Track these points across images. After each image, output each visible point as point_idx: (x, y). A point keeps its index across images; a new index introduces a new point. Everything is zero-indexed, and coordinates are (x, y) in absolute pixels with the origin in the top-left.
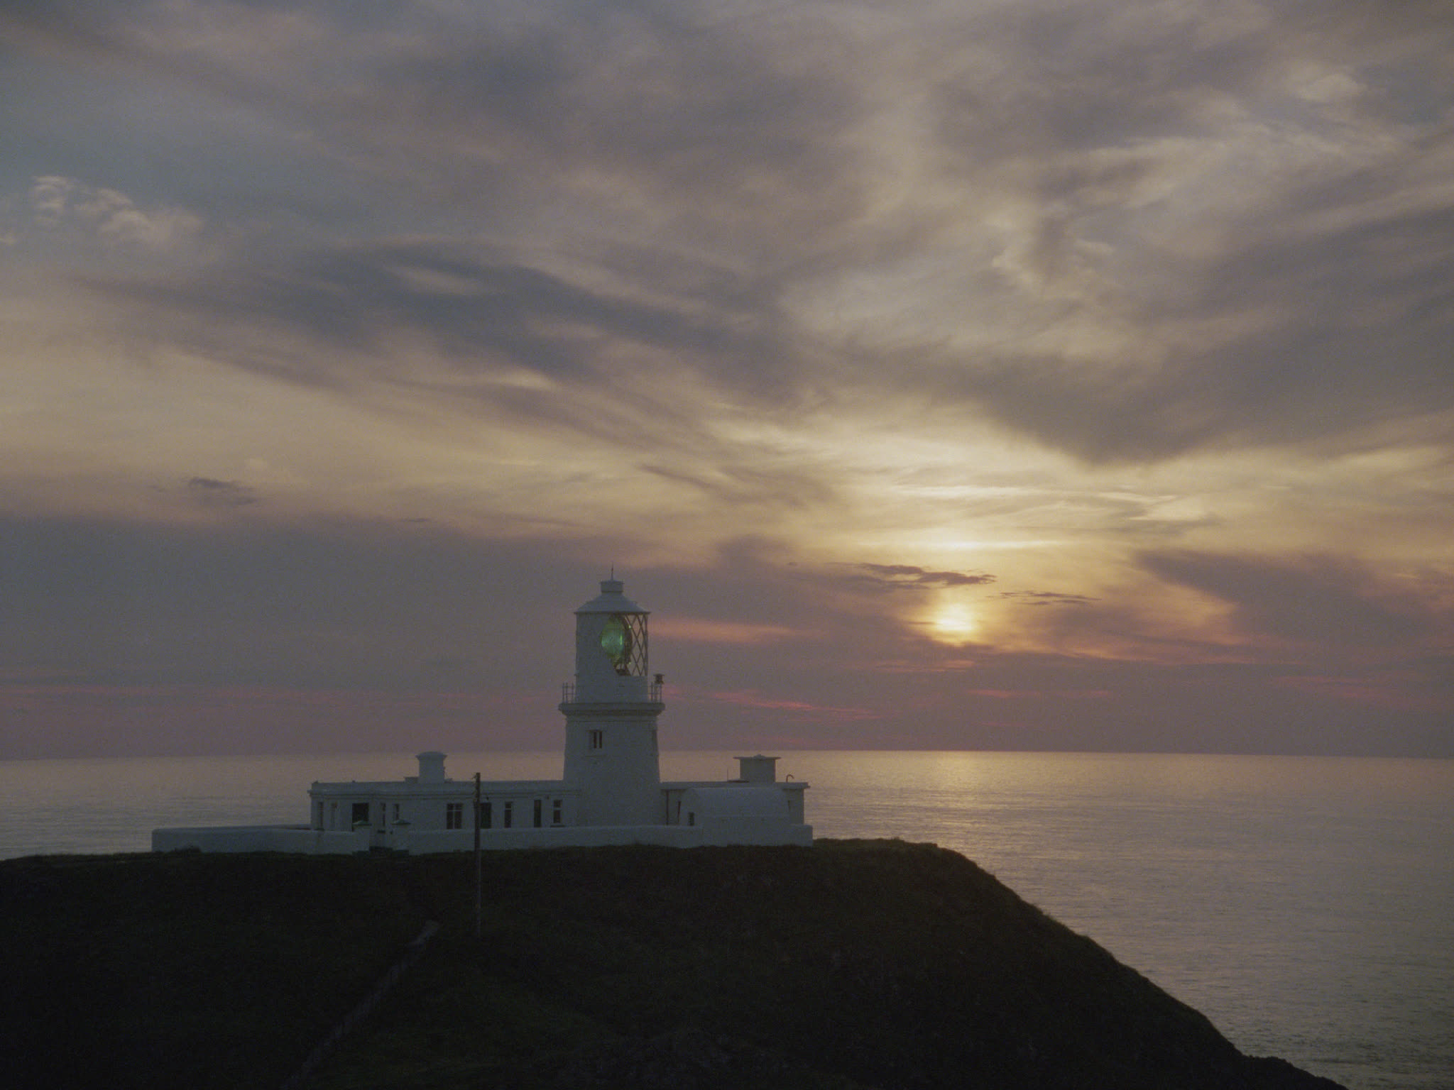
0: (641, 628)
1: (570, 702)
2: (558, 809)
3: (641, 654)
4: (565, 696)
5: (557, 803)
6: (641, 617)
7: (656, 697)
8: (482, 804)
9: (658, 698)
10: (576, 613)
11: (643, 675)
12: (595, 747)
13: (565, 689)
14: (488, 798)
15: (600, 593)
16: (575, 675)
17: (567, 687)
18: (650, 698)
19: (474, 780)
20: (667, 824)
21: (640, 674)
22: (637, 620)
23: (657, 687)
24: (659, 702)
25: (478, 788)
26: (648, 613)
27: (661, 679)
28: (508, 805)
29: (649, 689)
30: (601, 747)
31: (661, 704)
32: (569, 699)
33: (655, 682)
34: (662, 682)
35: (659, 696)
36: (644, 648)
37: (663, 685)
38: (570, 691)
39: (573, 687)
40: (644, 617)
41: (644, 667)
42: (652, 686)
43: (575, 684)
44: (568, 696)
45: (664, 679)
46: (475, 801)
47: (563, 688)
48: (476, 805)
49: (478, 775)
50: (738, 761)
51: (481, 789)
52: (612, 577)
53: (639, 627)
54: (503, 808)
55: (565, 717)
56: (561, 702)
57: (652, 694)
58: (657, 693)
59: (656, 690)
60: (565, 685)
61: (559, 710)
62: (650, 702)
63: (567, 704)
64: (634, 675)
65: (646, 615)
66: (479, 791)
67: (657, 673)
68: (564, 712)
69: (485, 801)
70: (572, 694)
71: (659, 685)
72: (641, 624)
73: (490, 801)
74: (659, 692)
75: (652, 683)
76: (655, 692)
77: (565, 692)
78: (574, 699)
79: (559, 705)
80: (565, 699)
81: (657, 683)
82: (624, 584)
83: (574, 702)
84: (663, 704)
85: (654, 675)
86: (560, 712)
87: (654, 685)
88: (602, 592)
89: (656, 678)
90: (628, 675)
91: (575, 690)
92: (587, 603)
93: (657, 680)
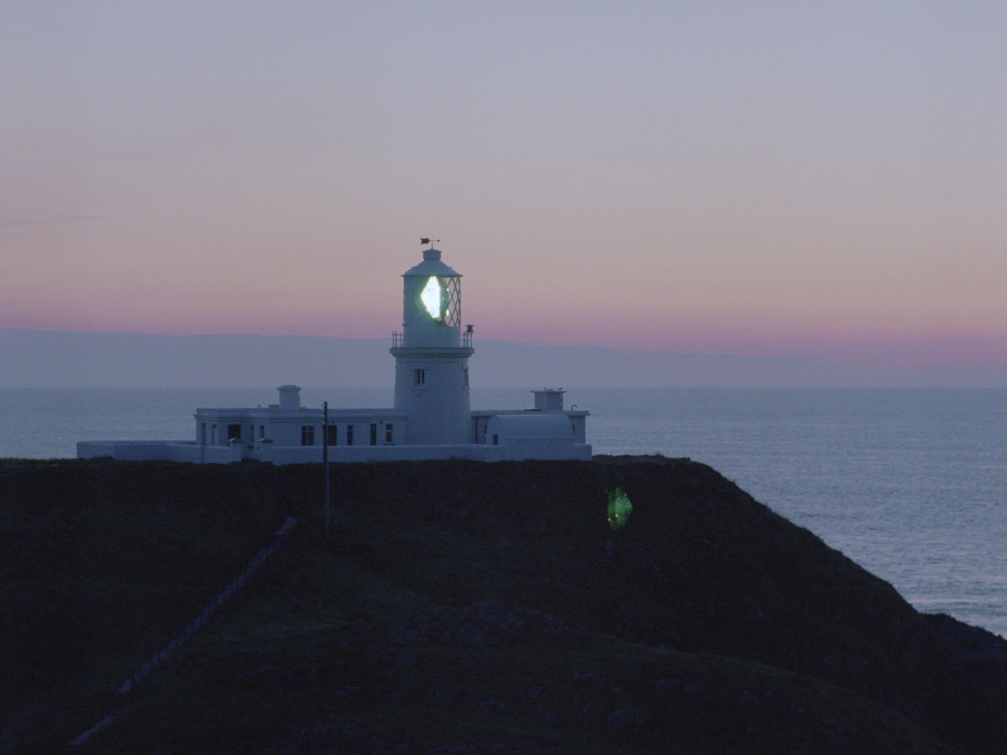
0: (456, 288)
1: (398, 347)
2: (389, 431)
3: (456, 308)
4: (395, 342)
5: (389, 427)
6: (455, 279)
7: (467, 343)
8: (329, 427)
9: (469, 344)
10: (403, 276)
11: (457, 325)
12: (419, 383)
13: (395, 336)
14: (333, 422)
15: (423, 260)
18: (463, 344)
19: (322, 408)
20: (477, 443)
21: (455, 325)
22: (452, 281)
23: (468, 335)
24: (470, 347)
25: (325, 413)
26: (461, 276)
27: (472, 328)
28: (350, 427)
29: (462, 338)
30: (423, 382)
31: (471, 348)
32: (398, 343)
34: (473, 331)
35: (469, 342)
37: (473, 334)
38: (398, 337)
39: (401, 335)
40: (458, 279)
41: (458, 319)
42: (464, 335)
43: (402, 333)
44: (397, 342)
45: (474, 328)
46: (324, 424)
47: (393, 335)
48: (324, 427)
49: (326, 403)
50: (534, 394)
51: (328, 414)
52: (432, 247)
53: (454, 287)
54: (346, 430)
55: (394, 358)
56: (392, 346)
57: (464, 341)
58: (468, 340)
59: (467, 337)
60: (395, 333)
61: (390, 352)
62: (462, 347)
63: (396, 348)
64: (450, 326)
65: (459, 278)
66: (326, 417)
67: (468, 324)
68: (395, 355)
69: (331, 424)
70: (401, 340)
71: (470, 334)
72: (455, 284)
73: (335, 424)
74: (470, 339)
75: (464, 332)
76: (466, 339)
77: (395, 339)
78: (402, 344)
79: (390, 349)
80: (395, 344)
81: (469, 332)
82: (442, 252)
83: (402, 347)
84: (473, 348)
85: (466, 326)
86: (391, 354)
87: (466, 334)
88: (424, 258)
89: (468, 328)
90: (445, 326)
91: (402, 337)
92: (413, 267)
93: (468, 330)
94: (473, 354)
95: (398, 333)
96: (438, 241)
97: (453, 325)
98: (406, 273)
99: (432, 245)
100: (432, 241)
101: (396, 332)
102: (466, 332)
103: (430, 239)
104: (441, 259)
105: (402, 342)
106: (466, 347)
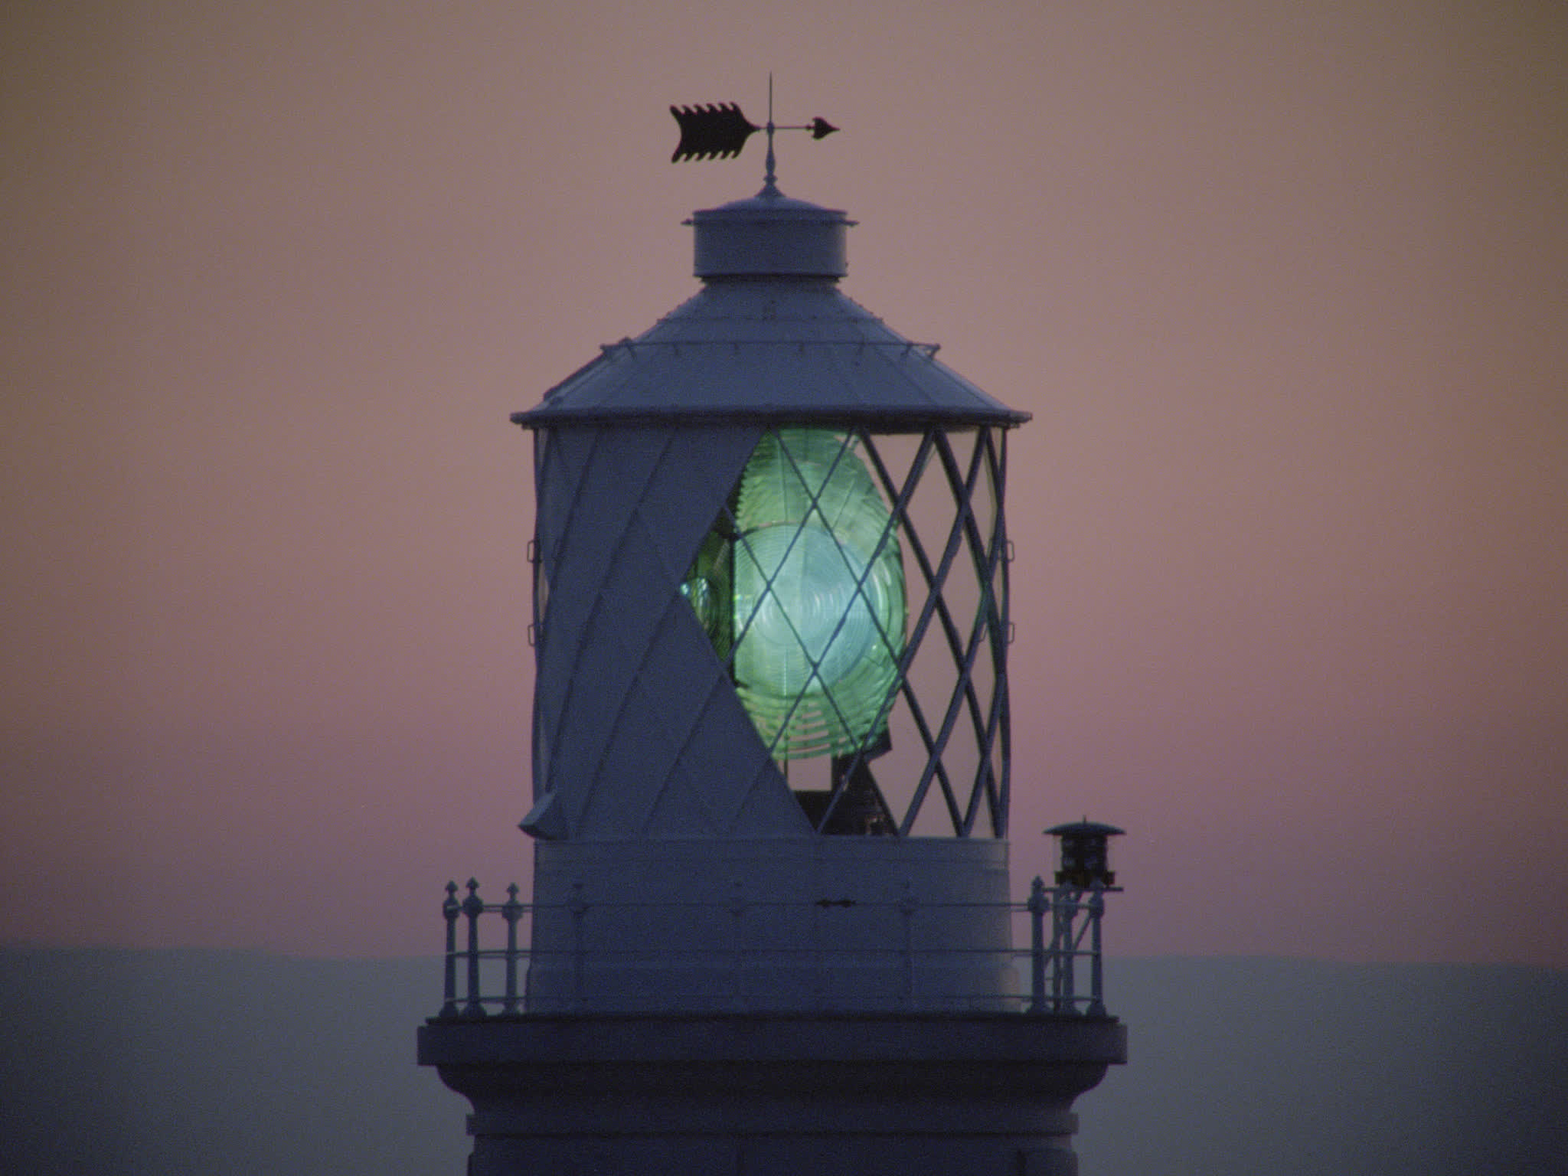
0: (965, 521)
1: (493, 1010)
3: (965, 688)
4: (462, 966)
6: (962, 444)
7: (1065, 975)
9: (1082, 986)
10: (526, 420)
11: (982, 828)
13: (462, 922)
15: (697, 286)
16: (528, 829)
17: (474, 908)
18: (1027, 989)
21: (962, 826)
22: (934, 464)
23: (1071, 913)
24: (1082, 1008)
26: (1009, 420)
27: (1101, 852)
29: (1020, 929)
31: (1100, 1020)
32: (493, 981)
33: (1061, 877)
34: (1109, 878)
35: (1082, 967)
36: (985, 649)
37: (1108, 897)
38: (492, 931)
39: (511, 912)
40: (984, 442)
41: (984, 777)
42: (1036, 907)
43: (525, 897)
44: (483, 965)
45: (1117, 856)
47: (450, 915)
52: (770, 179)
53: (950, 509)
55: (462, 1106)
56: (435, 1011)
57: (1038, 956)
58: (1070, 953)
59: (1063, 928)
60: (462, 895)
61: (423, 1061)
62: (1024, 1007)
63: (476, 1017)
64: (918, 831)
65: (996, 434)
67: (1073, 818)
68: (455, 1077)
70: (511, 954)
71: (1086, 898)
72: (962, 492)
74: (1086, 944)
75: (1038, 885)
76: (1055, 944)
77: (462, 944)
78: (521, 991)
79: (421, 1030)
80: (462, 990)
81: (1075, 883)
82: (852, 224)
83: (521, 1009)
84: (1114, 1020)
85: (1055, 832)
86: (432, 1071)
87: (1050, 897)
88: (705, 278)
89: (1068, 853)
90: (877, 829)
91: (525, 925)
92: (608, 352)
93: (1071, 863)
94: (1113, 1071)
95: (492, 894)
96: (822, 129)
97: (946, 830)
98: (548, 395)
99: (770, 163)
100: (771, 128)
101: (472, 885)
102: (1050, 882)
103: (751, 115)
104: (845, 287)
105: (523, 965)
106: (1051, 1005)
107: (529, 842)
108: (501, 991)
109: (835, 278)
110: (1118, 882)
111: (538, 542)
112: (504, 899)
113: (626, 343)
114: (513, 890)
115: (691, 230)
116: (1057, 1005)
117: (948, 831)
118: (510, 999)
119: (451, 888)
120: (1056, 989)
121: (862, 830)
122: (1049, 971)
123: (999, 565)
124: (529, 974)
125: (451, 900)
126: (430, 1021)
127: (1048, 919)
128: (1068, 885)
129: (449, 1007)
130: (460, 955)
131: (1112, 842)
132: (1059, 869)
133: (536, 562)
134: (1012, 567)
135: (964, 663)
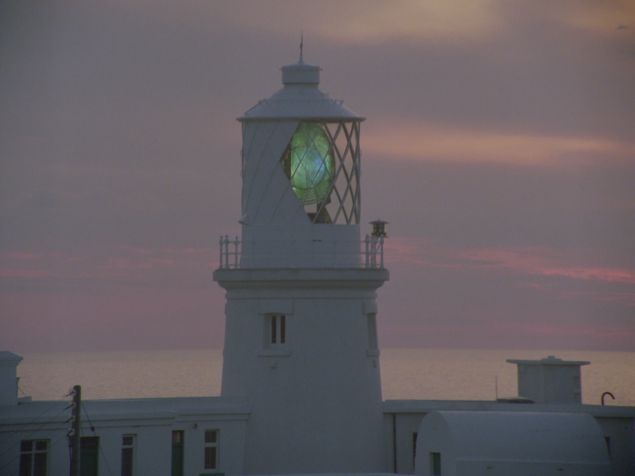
1: (232, 267)
2: (210, 445)
3: (349, 187)
4: (224, 257)
5: (211, 436)
6: (349, 126)
7: (374, 258)
8: (85, 440)
10: (240, 120)
11: (353, 222)
12: (274, 341)
13: (224, 245)
14: (93, 429)
15: (282, 86)
16: (241, 222)
17: (227, 242)
19: (70, 398)
20: (395, 471)
21: (348, 221)
22: (342, 131)
23: (376, 243)
24: (378, 267)
25: (76, 411)
26: (361, 120)
27: (383, 228)
28: (128, 440)
29: (363, 247)
30: (283, 341)
31: (383, 270)
32: (232, 260)
33: (373, 234)
34: (385, 234)
36: (354, 177)
37: (385, 239)
38: (232, 248)
39: (236, 243)
40: (354, 127)
41: (354, 209)
42: (367, 242)
43: (240, 239)
45: (387, 229)
46: (72, 434)
47: (221, 244)
48: (73, 441)
49: (77, 389)
50: (516, 365)
51: (82, 413)
52: (301, 58)
53: (345, 142)
54: (120, 446)
55: (224, 291)
56: (218, 267)
57: (367, 254)
58: (375, 253)
59: (373, 247)
60: (224, 239)
61: (214, 280)
62: (364, 267)
63: (228, 270)
64: (337, 223)
65: (357, 123)
66: (78, 418)
67: (376, 219)
68: (222, 284)
69: (88, 433)
70: (236, 254)
71: (379, 239)
72: (348, 138)
73: (97, 433)
74: (379, 251)
75: (367, 236)
76: (372, 251)
77: (224, 251)
78: (239, 262)
79: (214, 272)
80: (224, 263)
81: (376, 235)
82: (322, 70)
83: (239, 267)
84: (386, 270)
85: (371, 223)
86: (216, 283)
87: (370, 239)
88: (285, 84)
89: (374, 228)
90: (327, 222)
91: (240, 246)
92: (260, 102)
93: (375, 231)
94: (386, 282)
95: (232, 239)
98: (246, 113)
99: (301, 54)
101: (227, 237)
102: (370, 235)
104: (320, 86)
105: (239, 256)
106: (370, 266)
107: (241, 225)
108: (234, 262)
109: (318, 84)
110: (387, 235)
111: (243, 150)
112: (235, 240)
113: (265, 100)
114: (237, 237)
115: (281, 72)
116: (372, 267)
117: (345, 222)
118: (236, 265)
119: (221, 237)
120: (372, 262)
121: (324, 223)
122: (370, 257)
123: (358, 156)
124: (240, 259)
125: (221, 240)
126: (217, 271)
127: (370, 244)
128: (375, 236)
129: (221, 266)
130: (224, 254)
131: (386, 226)
132: (373, 232)
133: (243, 156)
134: (361, 157)
135: (349, 180)
